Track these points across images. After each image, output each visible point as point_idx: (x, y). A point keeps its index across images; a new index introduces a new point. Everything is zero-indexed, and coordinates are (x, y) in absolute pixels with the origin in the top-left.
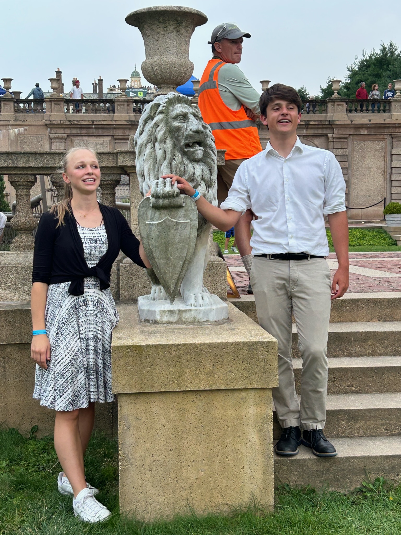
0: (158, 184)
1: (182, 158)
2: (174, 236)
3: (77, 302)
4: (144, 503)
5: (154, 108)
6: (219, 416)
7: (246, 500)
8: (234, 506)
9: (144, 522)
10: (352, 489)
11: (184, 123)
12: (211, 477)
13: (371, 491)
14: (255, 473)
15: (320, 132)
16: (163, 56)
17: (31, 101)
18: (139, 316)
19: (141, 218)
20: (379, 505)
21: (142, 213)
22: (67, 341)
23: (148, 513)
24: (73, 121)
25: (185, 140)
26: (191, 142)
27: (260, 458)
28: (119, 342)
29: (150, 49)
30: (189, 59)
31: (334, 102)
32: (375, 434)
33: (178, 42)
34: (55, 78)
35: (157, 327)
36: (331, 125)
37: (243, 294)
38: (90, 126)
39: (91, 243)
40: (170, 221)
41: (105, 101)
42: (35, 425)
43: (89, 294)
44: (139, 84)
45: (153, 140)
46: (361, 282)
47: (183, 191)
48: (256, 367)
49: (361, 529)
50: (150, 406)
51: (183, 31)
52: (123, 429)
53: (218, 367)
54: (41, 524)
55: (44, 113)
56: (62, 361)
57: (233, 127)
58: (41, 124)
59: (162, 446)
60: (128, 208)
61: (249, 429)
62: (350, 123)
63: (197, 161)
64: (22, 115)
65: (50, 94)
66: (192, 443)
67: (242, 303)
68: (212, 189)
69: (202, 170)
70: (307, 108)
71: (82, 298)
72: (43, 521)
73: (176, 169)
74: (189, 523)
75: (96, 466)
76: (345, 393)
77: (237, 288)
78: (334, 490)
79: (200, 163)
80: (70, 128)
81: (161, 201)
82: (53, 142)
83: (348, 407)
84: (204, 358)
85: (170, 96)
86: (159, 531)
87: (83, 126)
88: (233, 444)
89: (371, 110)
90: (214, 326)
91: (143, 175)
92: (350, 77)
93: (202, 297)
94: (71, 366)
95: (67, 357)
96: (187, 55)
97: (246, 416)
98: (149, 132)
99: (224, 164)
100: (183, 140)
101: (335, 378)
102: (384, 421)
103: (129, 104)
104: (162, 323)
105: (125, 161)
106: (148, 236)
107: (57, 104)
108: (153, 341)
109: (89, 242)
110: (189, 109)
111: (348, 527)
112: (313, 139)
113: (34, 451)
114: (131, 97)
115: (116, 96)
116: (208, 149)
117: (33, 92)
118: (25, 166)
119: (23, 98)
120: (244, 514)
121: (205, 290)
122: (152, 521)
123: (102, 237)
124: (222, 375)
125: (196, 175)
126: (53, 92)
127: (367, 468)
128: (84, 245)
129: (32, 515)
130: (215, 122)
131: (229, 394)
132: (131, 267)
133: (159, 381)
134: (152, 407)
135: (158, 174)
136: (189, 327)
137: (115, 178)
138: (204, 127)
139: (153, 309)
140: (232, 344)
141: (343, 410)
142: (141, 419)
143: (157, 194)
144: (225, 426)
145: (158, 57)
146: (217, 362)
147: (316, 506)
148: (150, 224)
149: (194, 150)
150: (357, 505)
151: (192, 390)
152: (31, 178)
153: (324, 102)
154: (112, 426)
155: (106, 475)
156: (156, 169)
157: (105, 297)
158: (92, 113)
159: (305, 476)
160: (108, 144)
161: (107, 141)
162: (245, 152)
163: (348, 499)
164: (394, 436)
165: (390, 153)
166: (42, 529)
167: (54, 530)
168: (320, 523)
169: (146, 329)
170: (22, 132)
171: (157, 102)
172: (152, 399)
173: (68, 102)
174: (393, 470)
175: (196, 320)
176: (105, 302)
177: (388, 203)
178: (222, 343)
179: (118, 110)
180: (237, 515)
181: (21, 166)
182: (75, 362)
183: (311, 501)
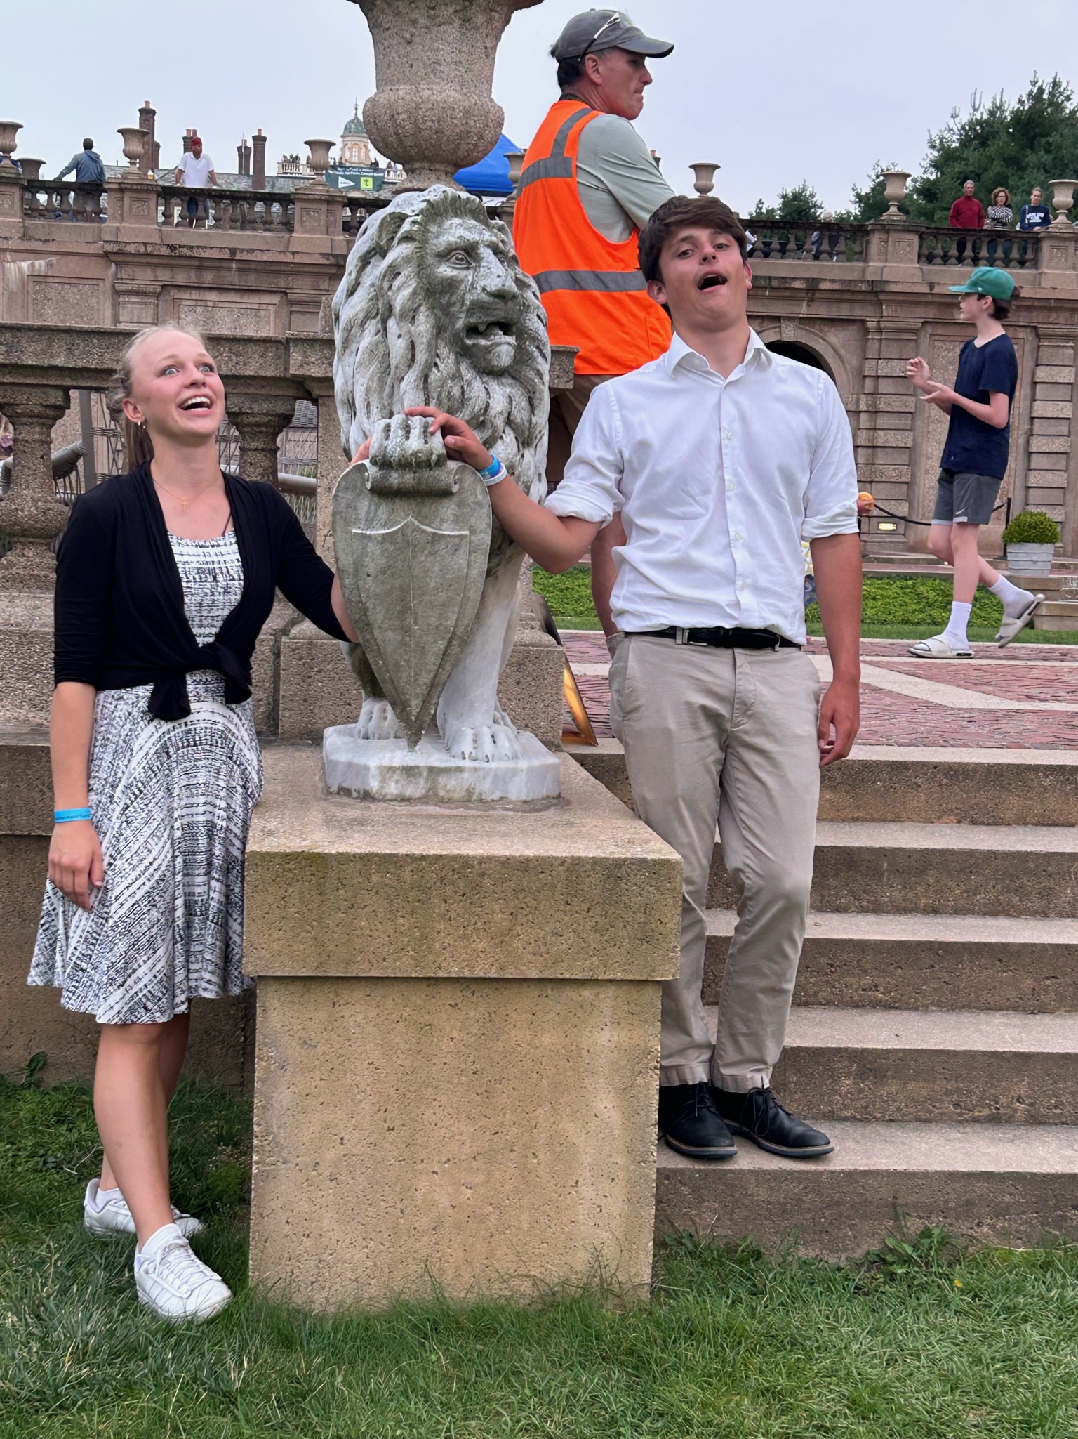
0: (389, 430)
1: (458, 363)
2: (426, 572)
3: (170, 738)
4: (312, 1264)
5: (389, 224)
6: (519, 1048)
7: (579, 1267)
8: (547, 1281)
9: (311, 1311)
10: (859, 1254)
11: (468, 268)
12: (491, 1204)
13: (907, 1260)
14: (605, 1200)
15: (844, 312)
16: (422, 86)
17: (69, 186)
18: (324, 778)
19: (340, 518)
20: (926, 1299)
21: (343, 505)
22: (142, 840)
23: (323, 1288)
24: (180, 246)
25: (467, 317)
26: (483, 323)
27: (620, 1160)
28: (267, 841)
29: (389, 65)
30: (492, 96)
31: (888, 232)
32: (928, 1115)
33: (465, 49)
34: (137, 127)
35: (369, 808)
36: (876, 293)
37: (604, 735)
38: (225, 265)
39: (201, 578)
40: (416, 529)
41: (269, 199)
42: (38, 1051)
43: (201, 716)
44: (363, 154)
45: (381, 312)
46: (921, 717)
47: (454, 453)
48: (621, 925)
49: (875, 1356)
50: (341, 1014)
51: (480, 19)
52: (267, 1070)
53: (525, 920)
54: (43, 1305)
55: (103, 221)
56: (127, 893)
57: (606, 287)
58: (91, 251)
59: (368, 1118)
60: (309, 492)
61: (597, 1086)
62: (928, 291)
63: (497, 373)
64: (43, 225)
65: (122, 171)
66: (445, 1114)
67: (601, 758)
68: (532, 450)
69: (510, 397)
70: (814, 243)
71: (184, 728)
72: (48, 1298)
73: (440, 393)
74: (428, 1319)
75: (194, 1163)
76: (858, 1005)
77: (589, 719)
78: (811, 1253)
79: (503, 380)
80: (172, 266)
81: (395, 475)
82: (124, 303)
83: (861, 1041)
84: (487, 895)
85: (433, 194)
86: (349, 1337)
87: (206, 264)
88: (552, 1121)
89: (987, 259)
90: (520, 814)
91: (351, 405)
92: (936, 165)
93: (493, 736)
94: (149, 907)
95: (139, 883)
96: (486, 86)
97: (591, 1050)
98: (372, 289)
99: (570, 386)
100: (463, 315)
101: (832, 966)
102: (953, 1082)
103: (332, 208)
104: (384, 799)
105: (308, 364)
106: (358, 566)
107: (139, 200)
108: (356, 844)
109: (197, 577)
110: (481, 233)
111: (841, 1349)
112: (826, 329)
113: (34, 1117)
114: (340, 190)
115: (302, 184)
116: (527, 343)
117: (76, 165)
118: (39, 363)
119: (45, 179)
120: (571, 1305)
121: (503, 718)
122: (332, 1309)
123: (228, 565)
124: (532, 941)
125: (492, 412)
126: (129, 165)
127: (900, 1201)
128: (184, 584)
129: (20, 1281)
130: (557, 270)
131: (549, 992)
132: (310, 649)
133: (367, 949)
134: (347, 1015)
135: (390, 404)
136: (455, 812)
137: (280, 408)
138: (521, 284)
139: (361, 760)
140: (563, 861)
141: (846, 1049)
142: (315, 1046)
143: (385, 456)
144: (535, 1075)
145: (408, 87)
146: (522, 908)
147: (762, 1293)
148: (364, 536)
149: (489, 343)
150: (867, 1294)
151: (453, 975)
152: (55, 398)
153: (860, 231)
154: (243, 1063)
155: (218, 1189)
156: (387, 390)
157: (239, 723)
158: (232, 228)
159: (739, 1215)
160: (272, 315)
161: (270, 307)
162: (631, 357)
163: (846, 1278)
164: (976, 1124)
165: (1029, 380)
166: (44, 1316)
167: (76, 1322)
168: (768, 1336)
169: (340, 813)
170: (40, 271)
171: (398, 210)
172: (346, 995)
173: (168, 194)
174: (967, 1211)
175: (475, 797)
176: (237, 738)
177: (1015, 512)
178: (537, 858)
179: (302, 222)
180: (554, 1305)
181: (30, 362)
182: (161, 896)
183: (749, 1279)
